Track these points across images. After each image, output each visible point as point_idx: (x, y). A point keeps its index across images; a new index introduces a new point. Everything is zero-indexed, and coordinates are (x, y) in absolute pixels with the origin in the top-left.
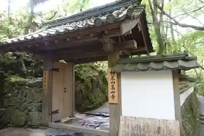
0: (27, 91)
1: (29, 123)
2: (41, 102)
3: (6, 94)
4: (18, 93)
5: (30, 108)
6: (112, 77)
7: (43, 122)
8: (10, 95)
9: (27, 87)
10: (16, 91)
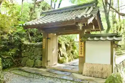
0: (34, 49)
1: (36, 65)
2: (42, 55)
3: (22, 50)
4: (29, 50)
5: (36, 58)
6: (81, 43)
7: (43, 65)
8: (25, 51)
9: (34, 47)
10: (28, 49)
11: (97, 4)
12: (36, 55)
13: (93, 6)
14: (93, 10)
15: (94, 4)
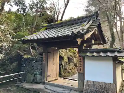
0: (34, 63)
1: (35, 81)
2: (42, 70)
3: (22, 64)
5: (35, 73)
6: (80, 58)
7: (42, 81)
8: (25, 65)
9: (34, 61)
10: (28, 63)
11: (97, 17)
12: (36, 70)
13: (93, 19)
14: (93, 23)
15: (95, 16)
